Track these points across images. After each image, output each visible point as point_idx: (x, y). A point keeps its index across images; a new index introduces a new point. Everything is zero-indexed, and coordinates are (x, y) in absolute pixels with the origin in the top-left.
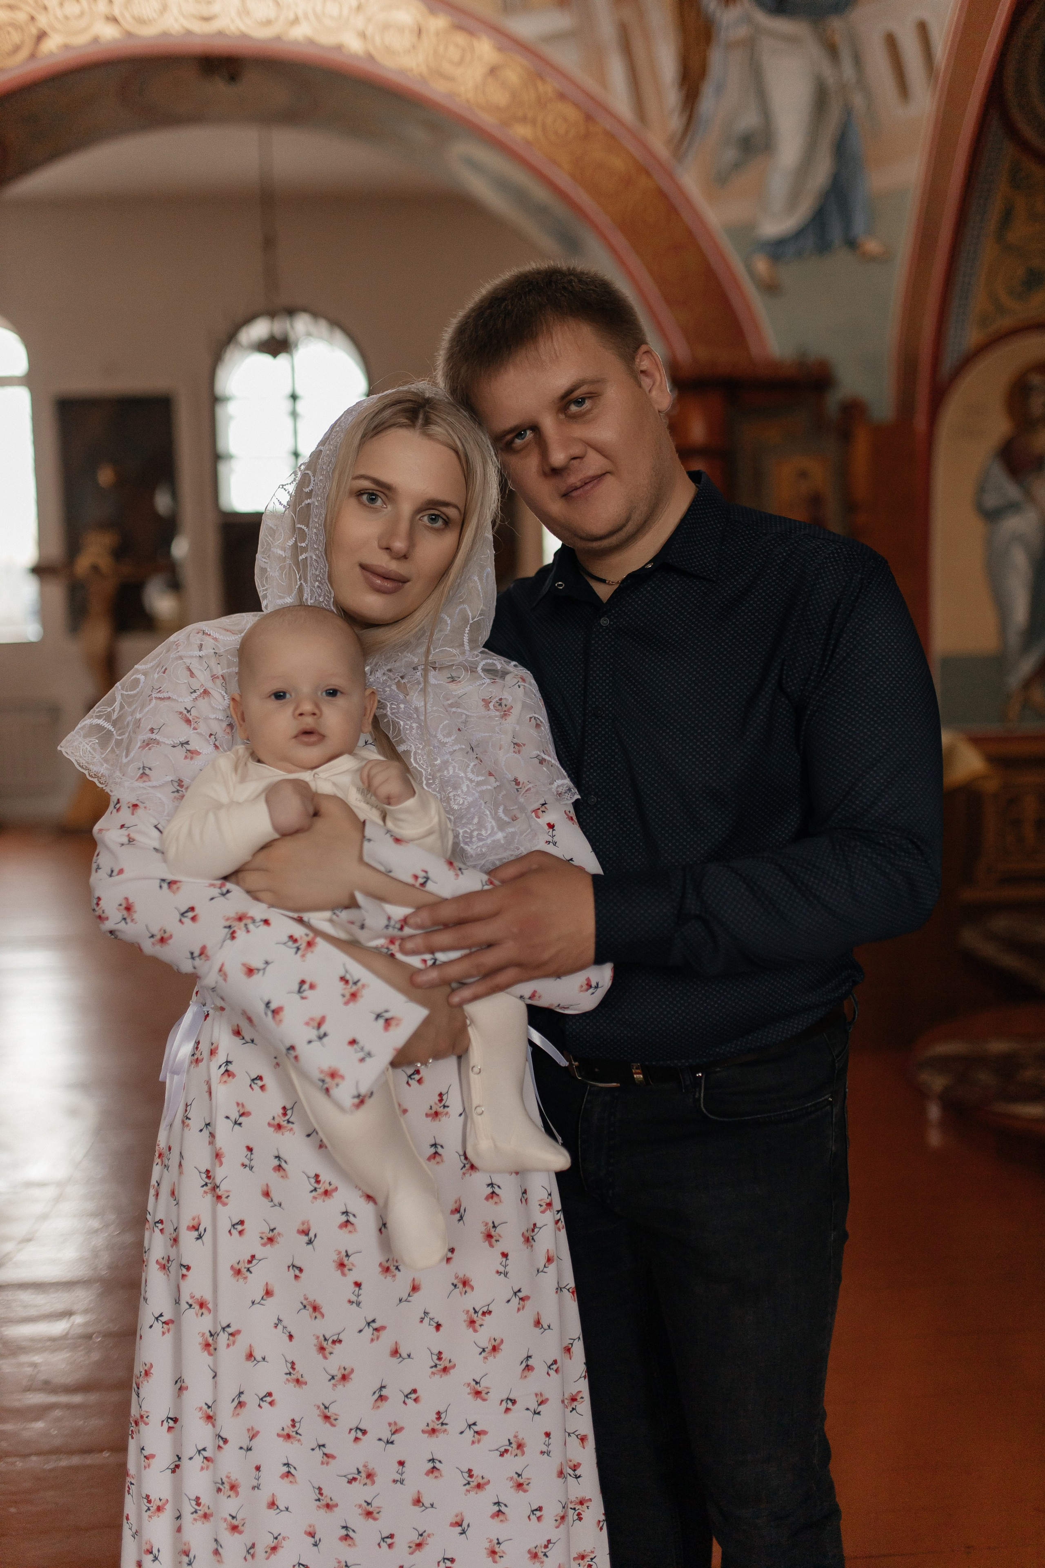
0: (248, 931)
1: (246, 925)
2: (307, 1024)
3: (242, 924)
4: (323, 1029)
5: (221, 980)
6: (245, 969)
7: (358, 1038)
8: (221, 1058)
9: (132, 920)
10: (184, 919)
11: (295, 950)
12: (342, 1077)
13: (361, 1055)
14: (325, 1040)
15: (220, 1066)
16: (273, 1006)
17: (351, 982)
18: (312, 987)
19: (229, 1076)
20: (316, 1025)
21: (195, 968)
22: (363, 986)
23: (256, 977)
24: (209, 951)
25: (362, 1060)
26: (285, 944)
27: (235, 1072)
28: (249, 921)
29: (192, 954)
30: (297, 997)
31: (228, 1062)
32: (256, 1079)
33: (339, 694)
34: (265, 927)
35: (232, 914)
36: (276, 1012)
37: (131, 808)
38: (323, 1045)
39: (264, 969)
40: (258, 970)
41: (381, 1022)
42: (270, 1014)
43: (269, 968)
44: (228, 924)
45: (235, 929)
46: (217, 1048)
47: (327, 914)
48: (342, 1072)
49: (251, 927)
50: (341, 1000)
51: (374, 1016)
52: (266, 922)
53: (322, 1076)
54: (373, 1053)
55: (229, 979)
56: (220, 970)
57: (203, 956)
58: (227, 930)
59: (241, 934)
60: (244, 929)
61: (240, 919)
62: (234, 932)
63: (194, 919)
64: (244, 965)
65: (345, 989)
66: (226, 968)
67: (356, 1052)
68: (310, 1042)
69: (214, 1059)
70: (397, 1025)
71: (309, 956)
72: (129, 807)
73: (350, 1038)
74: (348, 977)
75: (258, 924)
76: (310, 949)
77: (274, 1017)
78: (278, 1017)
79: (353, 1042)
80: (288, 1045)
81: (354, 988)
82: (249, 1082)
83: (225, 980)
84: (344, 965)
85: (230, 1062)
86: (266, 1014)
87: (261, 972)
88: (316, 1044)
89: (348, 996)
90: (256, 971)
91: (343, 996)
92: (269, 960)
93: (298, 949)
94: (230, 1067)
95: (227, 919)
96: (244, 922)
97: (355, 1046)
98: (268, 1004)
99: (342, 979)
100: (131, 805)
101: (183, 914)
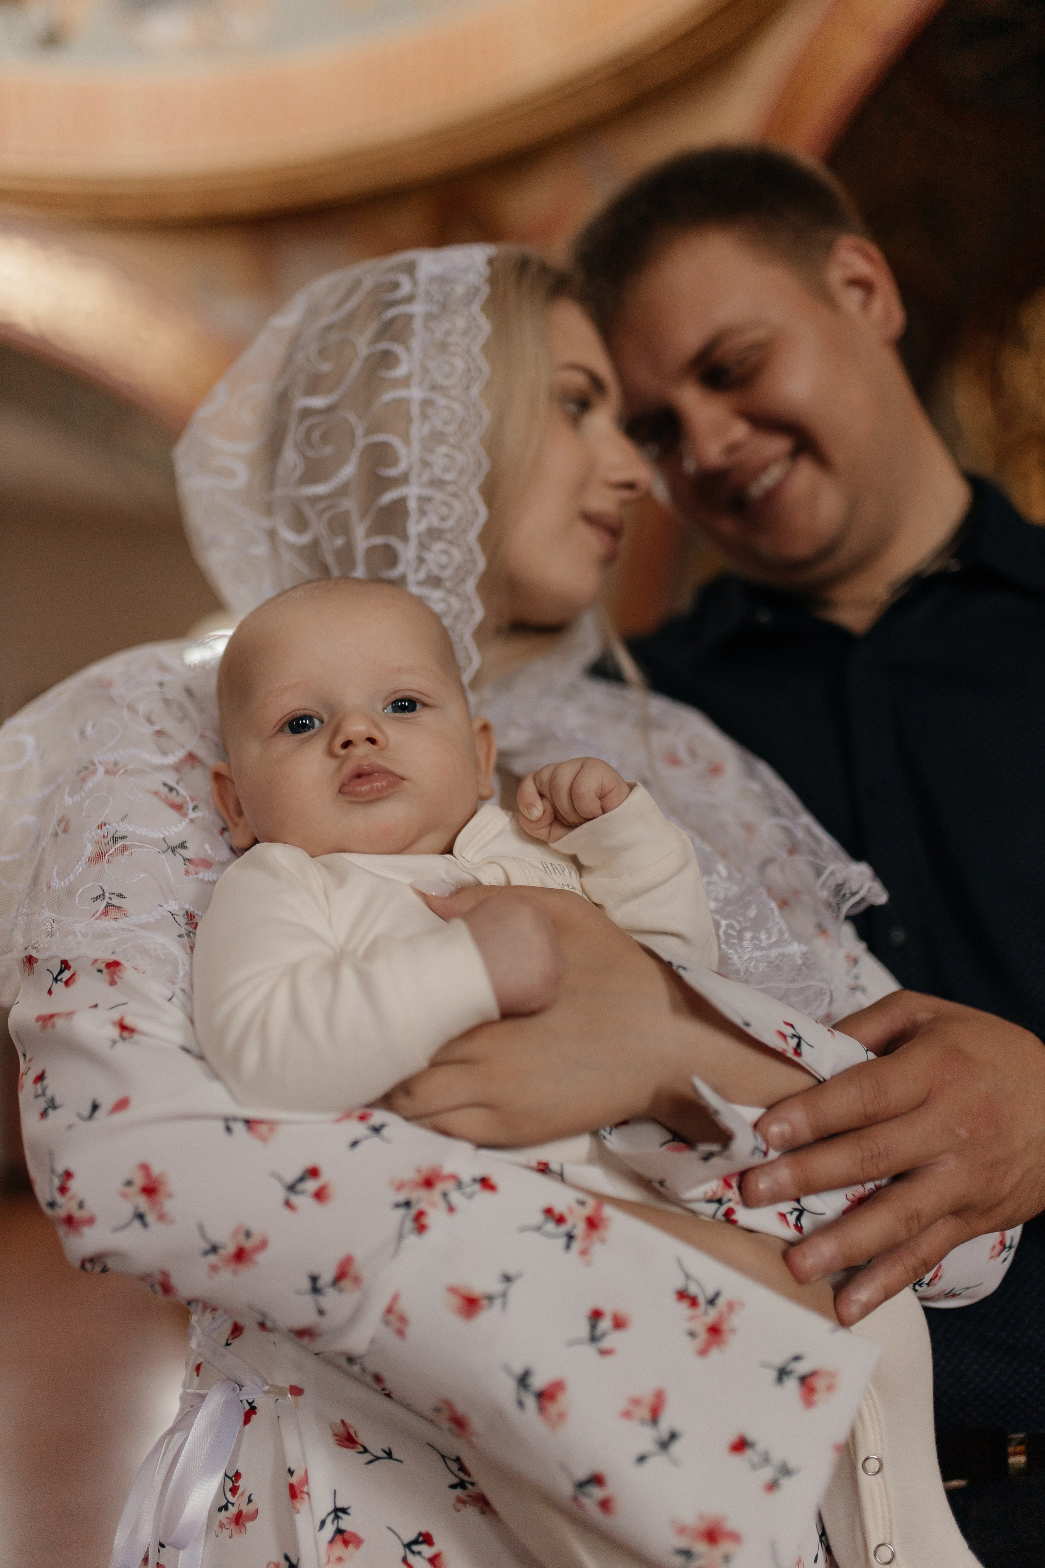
0: (451, 1209)
1: (445, 1195)
2: (627, 1414)
3: (436, 1194)
4: (667, 1422)
5: (389, 1336)
6: (455, 1301)
7: (751, 1435)
8: (323, 1506)
9: (162, 1217)
10: (295, 1199)
11: (563, 1241)
12: (734, 1537)
13: (767, 1474)
14: (676, 1448)
15: (323, 1523)
16: (539, 1381)
17: (701, 1300)
18: (619, 1323)
19: (346, 1543)
20: (646, 1413)
21: (321, 1312)
22: (731, 1306)
23: (486, 1317)
24: (360, 1265)
25: (772, 1486)
26: (538, 1229)
27: (361, 1534)
28: (449, 1186)
29: (314, 1279)
30: (589, 1351)
31: (339, 1512)
32: (416, 1542)
33: (418, 706)
34: (487, 1195)
35: (409, 1174)
36: (546, 1396)
37: (105, 971)
38: (675, 1462)
39: (504, 1295)
40: (490, 1298)
41: (792, 1385)
42: (530, 1402)
43: (515, 1290)
44: (401, 1197)
45: (423, 1206)
46: (305, 1481)
47: (582, 1145)
48: (731, 1525)
49: (456, 1197)
50: (690, 1347)
51: (772, 1374)
52: (486, 1183)
53: (682, 1543)
54: (792, 1464)
55: (409, 1331)
56: (389, 1310)
57: (346, 1283)
58: (401, 1212)
59: (436, 1217)
60: (442, 1205)
61: (429, 1183)
62: (420, 1214)
63: (320, 1195)
64: (453, 1290)
65: (692, 1318)
66: (406, 1305)
67: (754, 1467)
68: (642, 1459)
69: (303, 1506)
70: (830, 1388)
71: (598, 1250)
72: (100, 971)
73: (731, 1437)
74: (693, 1289)
75: (468, 1190)
76: (595, 1235)
77: (542, 1409)
78: (553, 1408)
79: (741, 1445)
80: (582, 1473)
81: (712, 1315)
82: (400, 1551)
83: (400, 1333)
84: (679, 1262)
85: (344, 1511)
86: (521, 1404)
87: (498, 1303)
88: (658, 1462)
89: (703, 1335)
90: (484, 1302)
91: (692, 1334)
92: (511, 1271)
93: (570, 1237)
94: (345, 1523)
95: (400, 1187)
96: (440, 1187)
97: (749, 1454)
98: (523, 1380)
99: (682, 1295)
100: (103, 967)
101: (292, 1188)
